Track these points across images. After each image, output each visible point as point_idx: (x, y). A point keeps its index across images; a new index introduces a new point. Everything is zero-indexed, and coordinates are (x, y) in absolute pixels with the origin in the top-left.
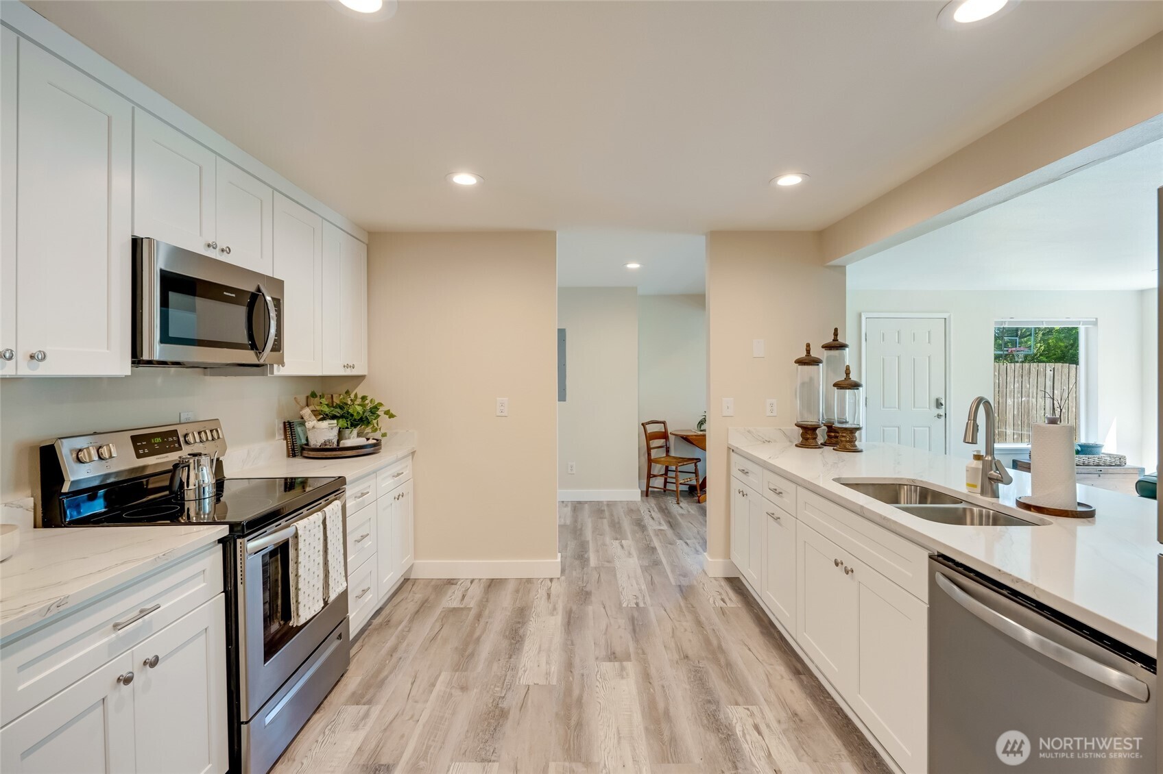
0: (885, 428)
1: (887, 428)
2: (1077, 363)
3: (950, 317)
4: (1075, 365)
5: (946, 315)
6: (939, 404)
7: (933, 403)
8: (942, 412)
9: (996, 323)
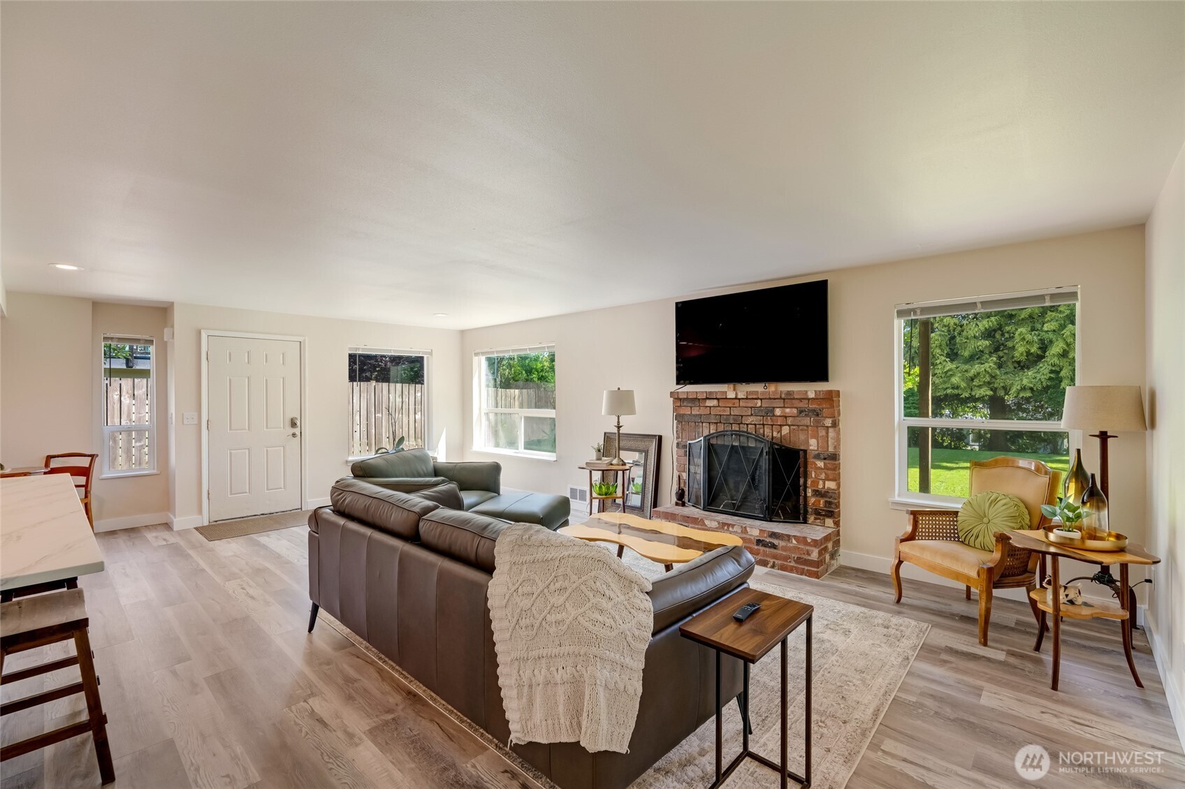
0: (232, 452)
1: (235, 451)
2: (423, 384)
3: (304, 340)
4: (420, 385)
5: (301, 339)
6: (293, 424)
7: (288, 423)
8: (297, 431)
9: (350, 349)
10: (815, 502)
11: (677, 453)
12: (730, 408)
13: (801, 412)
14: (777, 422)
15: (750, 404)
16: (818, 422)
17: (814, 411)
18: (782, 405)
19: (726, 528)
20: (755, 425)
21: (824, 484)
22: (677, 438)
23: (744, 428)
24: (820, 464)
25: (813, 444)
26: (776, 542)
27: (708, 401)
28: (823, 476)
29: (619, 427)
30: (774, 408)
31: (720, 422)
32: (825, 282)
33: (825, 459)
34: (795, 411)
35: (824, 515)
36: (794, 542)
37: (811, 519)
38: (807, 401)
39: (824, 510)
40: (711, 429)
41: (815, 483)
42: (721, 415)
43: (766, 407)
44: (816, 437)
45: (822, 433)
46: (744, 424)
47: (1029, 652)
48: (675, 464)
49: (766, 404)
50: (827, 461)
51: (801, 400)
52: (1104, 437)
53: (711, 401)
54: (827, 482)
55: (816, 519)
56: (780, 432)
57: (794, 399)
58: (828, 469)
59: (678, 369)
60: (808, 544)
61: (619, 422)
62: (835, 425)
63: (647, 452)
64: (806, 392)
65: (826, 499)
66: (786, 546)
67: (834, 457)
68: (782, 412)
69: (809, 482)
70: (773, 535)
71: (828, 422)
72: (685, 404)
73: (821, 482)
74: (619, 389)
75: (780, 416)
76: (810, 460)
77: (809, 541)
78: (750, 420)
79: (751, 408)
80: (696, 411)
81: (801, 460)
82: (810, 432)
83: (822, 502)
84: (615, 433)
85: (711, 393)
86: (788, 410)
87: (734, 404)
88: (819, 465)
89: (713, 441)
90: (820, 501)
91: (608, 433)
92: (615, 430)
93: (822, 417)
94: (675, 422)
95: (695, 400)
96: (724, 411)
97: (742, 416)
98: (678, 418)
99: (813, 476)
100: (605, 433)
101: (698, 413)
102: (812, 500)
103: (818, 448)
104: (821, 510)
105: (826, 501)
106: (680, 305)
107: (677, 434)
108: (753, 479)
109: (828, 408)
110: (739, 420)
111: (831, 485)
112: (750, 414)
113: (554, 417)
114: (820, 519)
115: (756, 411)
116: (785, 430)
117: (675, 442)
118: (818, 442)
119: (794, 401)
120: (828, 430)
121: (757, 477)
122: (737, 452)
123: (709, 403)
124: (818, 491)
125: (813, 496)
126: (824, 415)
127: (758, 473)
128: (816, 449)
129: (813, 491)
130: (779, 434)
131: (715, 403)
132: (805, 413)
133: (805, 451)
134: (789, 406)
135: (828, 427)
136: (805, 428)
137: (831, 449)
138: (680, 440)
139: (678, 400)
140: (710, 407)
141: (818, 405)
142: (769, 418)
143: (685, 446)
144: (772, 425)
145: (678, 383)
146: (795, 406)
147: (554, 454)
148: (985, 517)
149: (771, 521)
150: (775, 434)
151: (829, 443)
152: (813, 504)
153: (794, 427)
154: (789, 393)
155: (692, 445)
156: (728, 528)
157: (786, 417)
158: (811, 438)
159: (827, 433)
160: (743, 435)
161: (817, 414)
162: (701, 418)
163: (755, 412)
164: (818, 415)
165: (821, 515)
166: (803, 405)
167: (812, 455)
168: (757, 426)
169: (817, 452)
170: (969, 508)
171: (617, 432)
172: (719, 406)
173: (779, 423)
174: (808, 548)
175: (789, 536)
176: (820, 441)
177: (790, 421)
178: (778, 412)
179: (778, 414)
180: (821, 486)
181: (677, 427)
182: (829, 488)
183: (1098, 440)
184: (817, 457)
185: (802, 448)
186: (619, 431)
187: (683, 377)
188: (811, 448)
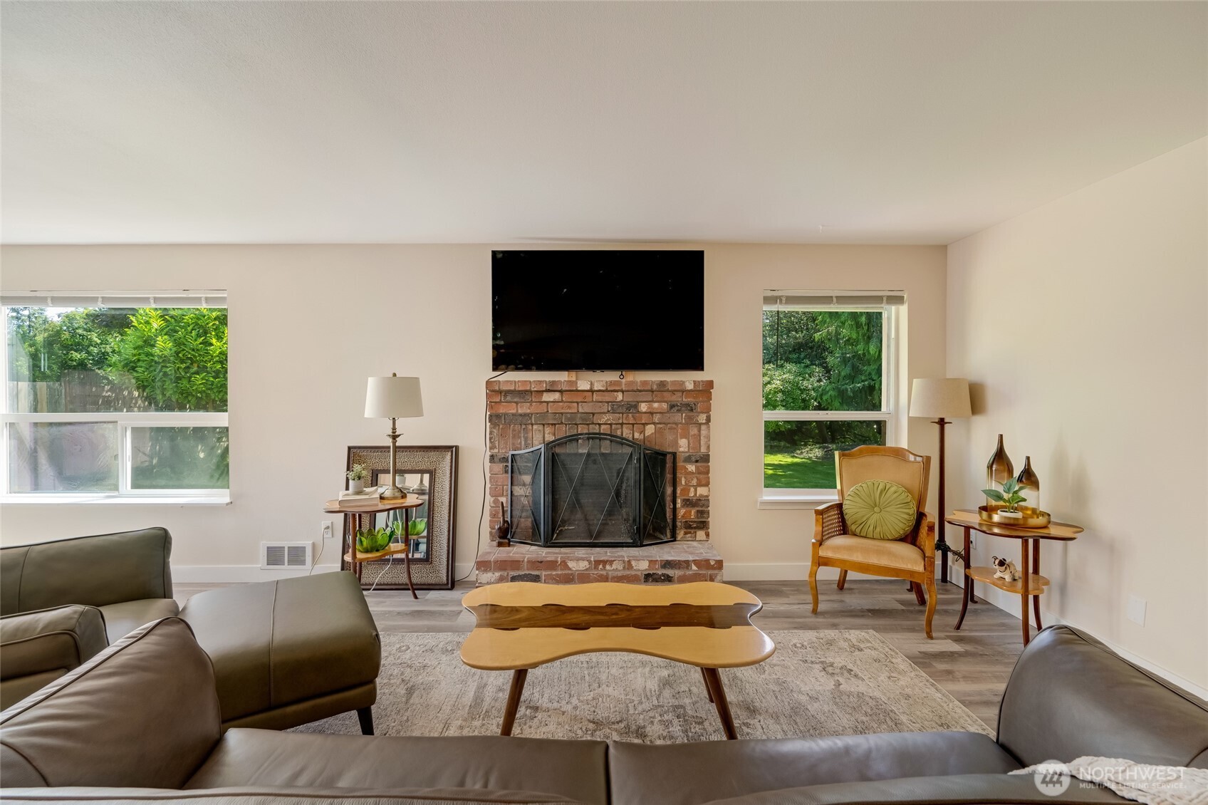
10: (684, 514)
11: (490, 471)
12: (578, 403)
13: (672, 407)
14: (641, 419)
15: (608, 397)
16: (690, 418)
17: (687, 405)
18: (650, 399)
19: (601, 566)
20: (611, 424)
21: (696, 490)
22: (491, 449)
23: (596, 429)
24: (691, 468)
25: (683, 446)
26: (670, 572)
27: (545, 394)
28: (694, 482)
29: (395, 437)
30: (638, 402)
31: (562, 423)
32: (701, 254)
33: (697, 461)
34: (665, 406)
35: (695, 528)
36: (694, 567)
37: (680, 534)
38: (681, 393)
39: (695, 522)
40: (547, 432)
41: (686, 490)
42: (562, 413)
43: (627, 402)
44: (685, 436)
45: (694, 431)
46: (596, 424)
47: (950, 632)
48: (488, 485)
49: (629, 398)
50: (698, 464)
51: (673, 392)
52: (942, 422)
53: (550, 394)
54: (698, 489)
55: (686, 533)
56: (642, 432)
57: (668, 391)
58: (699, 473)
59: (495, 347)
60: (712, 568)
61: (394, 429)
62: (708, 420)
63: (432, 474)
64: (684, 382)
65: (698, 509)
66: (684, 575)
67: (706, 458)
68: (648, 408)
69: (678, 491)
70: (667, 564)
71: (702, 418)
72: (509, 398)
73: (692, 489)
74: (395, 375)
75: (645, 413)
76: (680, 464)
77: (712, 563)
78: (605, 419)
79: (608, 402)
80: (525, 408)
81: (669, 465)
82: (680, 431)
83: (693, 512)
84: (389, 447)
85: (553, 383)
86: (656, 405)
87: (585, 397)
88: (690, 470)
89: (558, 450)
90: (691, 512)
91: (355, 448)
92: (389, 442)
93: (697, 412)
94: (488, 424)
95: (523, 394)
96: (569, 407)
97: (593, 414)
98: (494, 418)
99: (683, 482)
100: (349, 448)
101: (528, 411)
102: (681, 512)
103: (689, 450)
104: (692, 522)
105: (698, 511)
106: (500, 256)
107: (491, 442)
108: (618, 494)
109: (703, 402)
110: (588, 418)
111: (702, 491)
112: (606, 411)
113: (227, 426)
114: (690, 533)
115: (615, 407)
116: (650, 430)
117: (488, 453)
118: (689, 442)
119: (665, 394)
120: (700, 427)
121: (623, 492)
122: (595, 462)
123: (547, 397)
124: (688, 500)
125: (683, 506)
126: (699, 410)
127: (624, 487)
128: (686, 450)
129: (684, 500)
130: (642, 435)
131: (556, 396)
132: (676, 408)
133: (674, 454)
134: (659, 399)
135: (701, 424)
136: (674, 426)
137: (703, 450)
138: (496, 451)
139: (494, 392)
140: (547, 402)
141: (694, 398)
142: (630, 415)
143: (504, 460)
144: (633, 424)
145: (494, 369)
146: (666, 399)
147: (227, 491)
148: (876, 506)
149: (642, 546)
150: (637, 435)
151: (702, 443)
152: (682, 517)
153: (661, 426)
154: (662, 384)
155: (516, 457)
156: (604, 567)
157: (652, 413)
158: (681, 438)
159: (699, 431)
160: (606, 439)
161: (691, 408)
162: (531, 418)
163: (612, 408)
164: (692, 410)
165: (692, 528)
166: (677, 398)
167: (682, 459)
168: (613, 426)
169: (688, 454)
170: (857, 499)
171: (391, 445)
172: (562, 401)
173: (643, 422)
174: (710, 572)
175: (687, 562)
176: (691, 441)
177: (656, 418)
178: (643, 407)
179: (644, 410)
180: (692, 494)
181: (491, 433)
182: (701, 496)
183: (937, 427)
184: (688, 460)
185: (670, 450)
186: (394, 443)
187: (502, 359)
188: (681, 449)
